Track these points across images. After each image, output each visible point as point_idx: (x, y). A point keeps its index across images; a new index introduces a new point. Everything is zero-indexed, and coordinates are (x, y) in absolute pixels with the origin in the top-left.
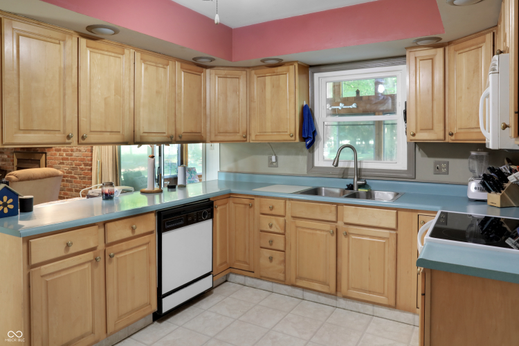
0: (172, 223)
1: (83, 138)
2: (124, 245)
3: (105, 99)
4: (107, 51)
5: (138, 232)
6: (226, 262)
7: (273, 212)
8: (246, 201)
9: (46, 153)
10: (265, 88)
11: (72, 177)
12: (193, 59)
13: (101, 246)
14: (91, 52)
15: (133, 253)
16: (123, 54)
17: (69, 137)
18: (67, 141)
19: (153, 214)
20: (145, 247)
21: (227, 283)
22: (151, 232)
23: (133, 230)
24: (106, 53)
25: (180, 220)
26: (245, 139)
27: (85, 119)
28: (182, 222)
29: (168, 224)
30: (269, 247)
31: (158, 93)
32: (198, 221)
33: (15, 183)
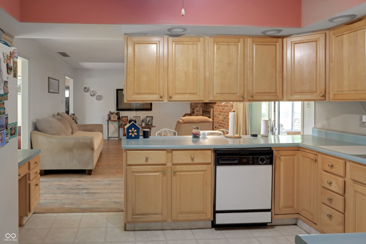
0: (225, 160)
1: (170, 98)
2: (185, 168)
3: (186, 72)
4: (187, 41)
5: (196, 161)
6: (292, 207)
7: (333, 171)
8: (312, 156)
9: (213, 107)
10: (342, 47)
11: (224, 124)
12: (262, 33)
13: (169, 164)
14: (175, 44)
15: (192, 174)
16: (199, 42)
17: (161, 97)
18: (160, 99)
19: (210, 151)
20: (202, 173)
21: (295, 226)
22: (209, 164)
23: (193, 159)
24: (186, 43)
25: (234, 160)
26: (323, 98)
27: (171, 86)
28: (236, 162)
29: (222, 160)
30: (329, 204)
31: (229, 64)
32: (253, 164)
33: (181, 124)
